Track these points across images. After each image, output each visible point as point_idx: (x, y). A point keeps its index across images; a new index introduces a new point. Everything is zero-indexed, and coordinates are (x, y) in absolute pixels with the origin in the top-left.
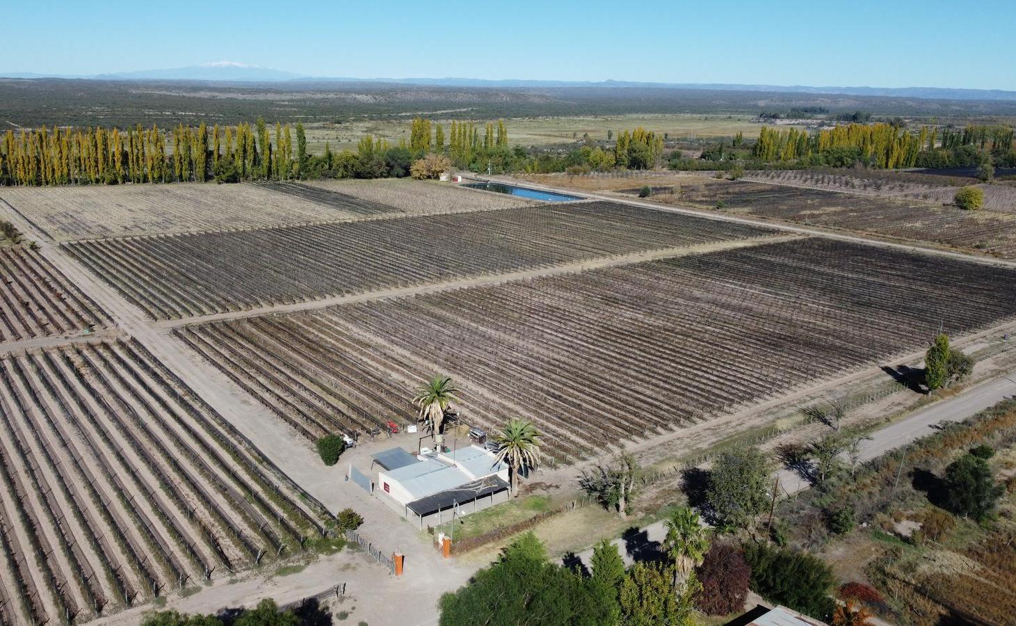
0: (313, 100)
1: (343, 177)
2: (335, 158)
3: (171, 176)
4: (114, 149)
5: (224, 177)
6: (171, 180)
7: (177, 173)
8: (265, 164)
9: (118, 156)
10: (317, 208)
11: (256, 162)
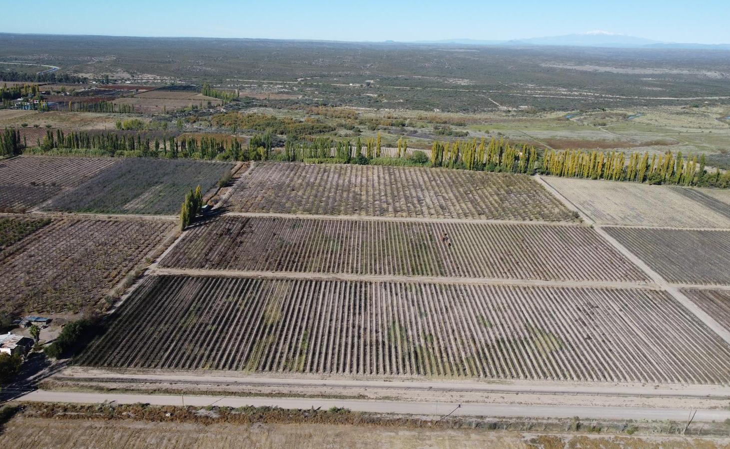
0: (670, 75)
1: (725, 187)
2: (722, 176)
3: (624, 178)
4: (599, 160)
5: (653, 181)
6: (624, 179)
7: (628, 177)
8: (678, 176)
9: (600, 164)
10: (715, 215)
11: (673, 173)
